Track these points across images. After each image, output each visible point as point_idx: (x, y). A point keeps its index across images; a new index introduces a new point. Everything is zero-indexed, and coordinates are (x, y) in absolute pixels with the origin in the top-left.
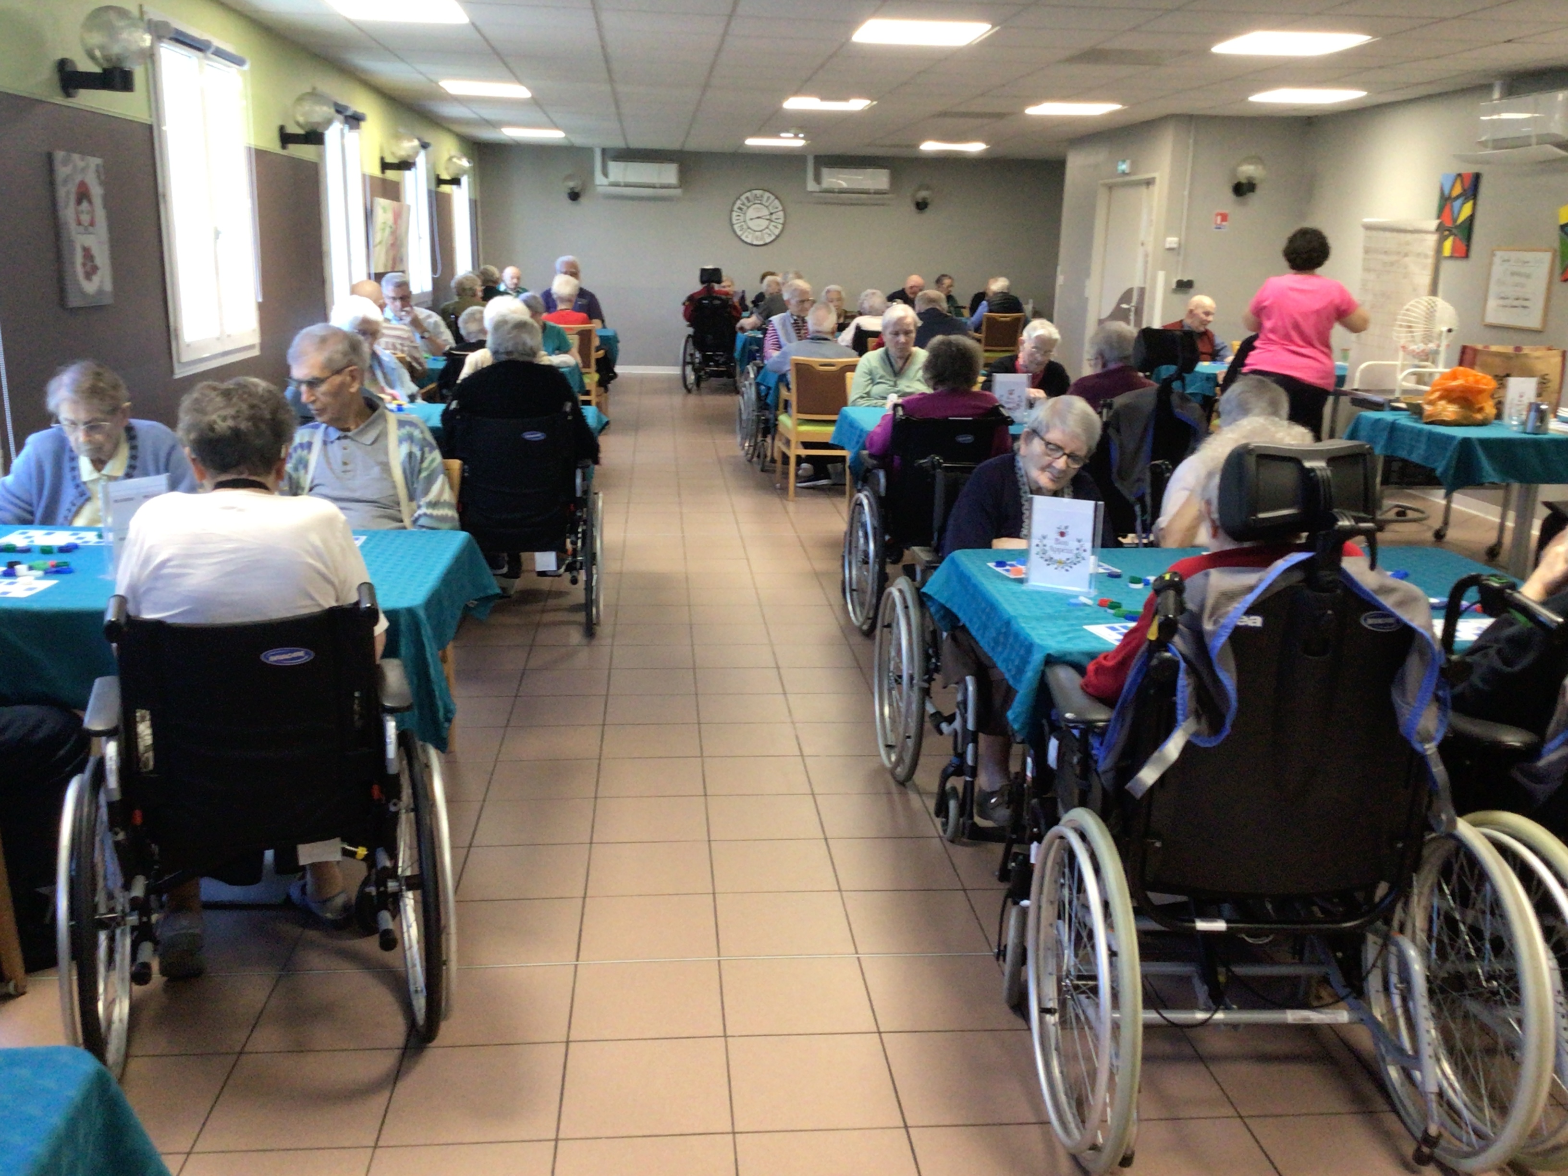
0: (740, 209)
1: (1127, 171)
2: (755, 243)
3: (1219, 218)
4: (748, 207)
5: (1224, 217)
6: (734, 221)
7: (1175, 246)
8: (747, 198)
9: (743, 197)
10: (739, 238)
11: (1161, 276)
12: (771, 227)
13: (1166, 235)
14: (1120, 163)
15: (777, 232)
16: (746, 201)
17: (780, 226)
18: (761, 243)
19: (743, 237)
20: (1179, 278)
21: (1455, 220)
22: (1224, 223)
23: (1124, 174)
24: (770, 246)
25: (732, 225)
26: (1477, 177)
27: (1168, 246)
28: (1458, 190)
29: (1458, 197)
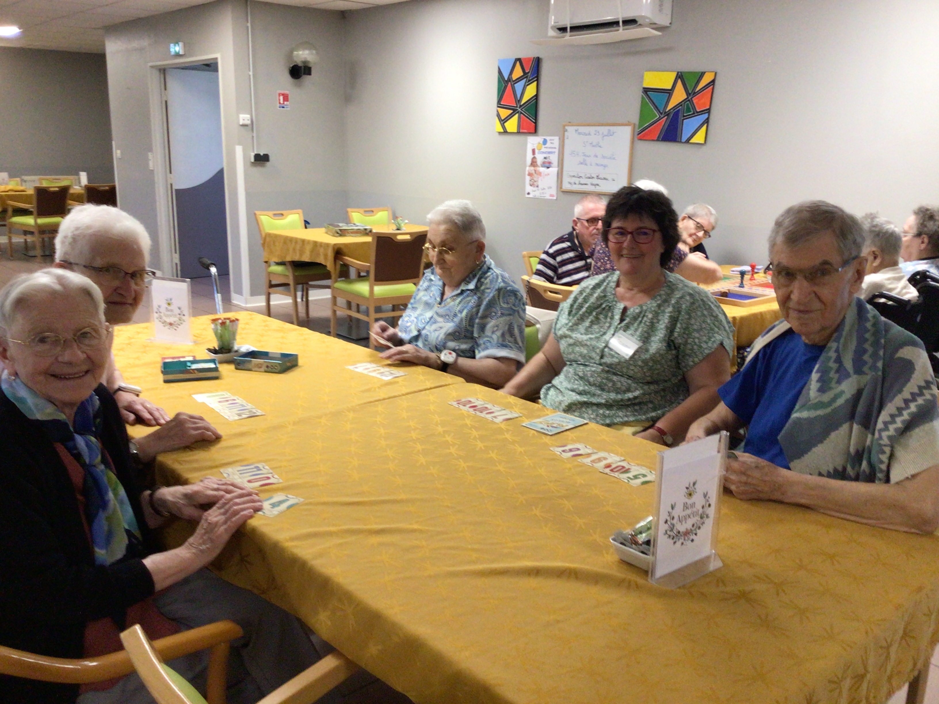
1: (181, 53)
3: (281, 98)
5: (286, 98)
7: (249, 122)
11: (239, 150)
13: (239, 112)
14: (172, 45)
20: (256, 153)
21: (519, 101)
22: (286, 103)
23: (178, 55)
26: (538, 61)
27: (241, 122)
28: (518, 72)
29: (519, 80)
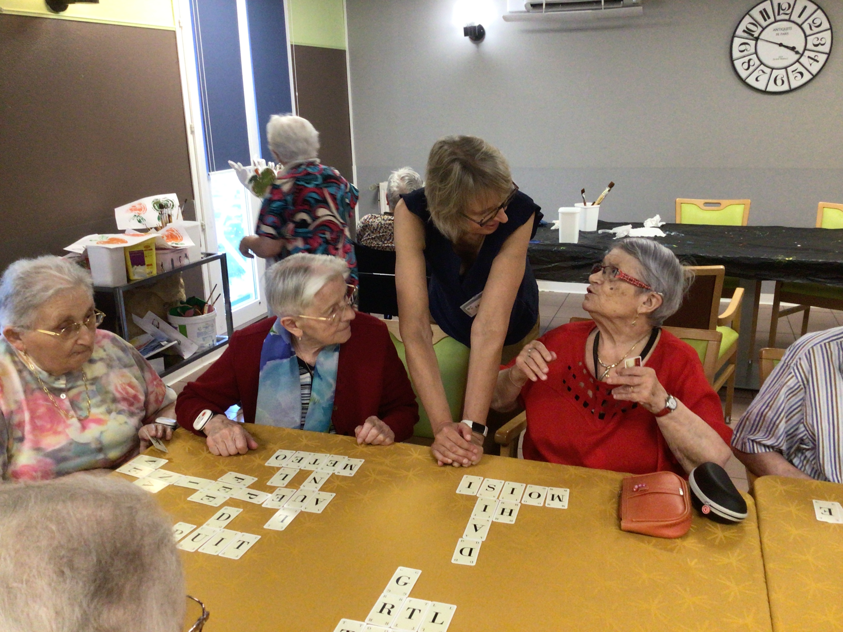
0: (748, 31)
2: (772, 88)
4: (764, 29)
6: (736, 54)
8: (764, 13)
9: (755, 13)
10: (743, 81)
12: (804, 60)
15: (815, 68)
16: (760, 19)
17: (822, 58)
18: (785, 87)
19: (751, 81)
24: (799, 92)
25: (732, 61)
